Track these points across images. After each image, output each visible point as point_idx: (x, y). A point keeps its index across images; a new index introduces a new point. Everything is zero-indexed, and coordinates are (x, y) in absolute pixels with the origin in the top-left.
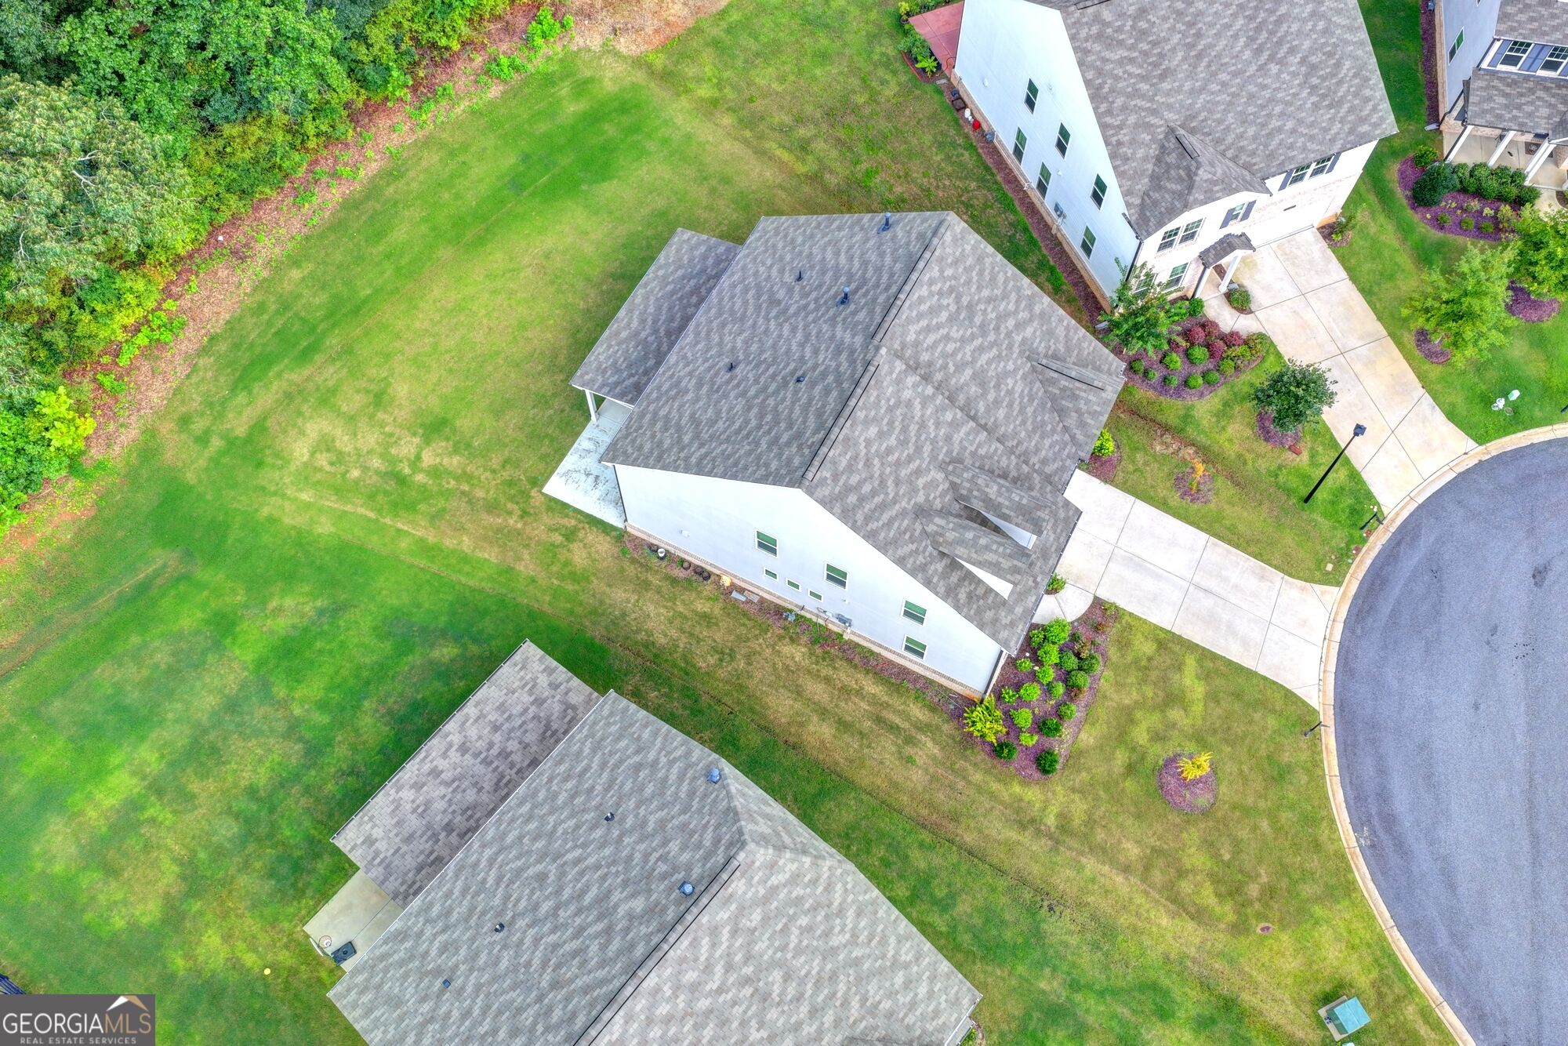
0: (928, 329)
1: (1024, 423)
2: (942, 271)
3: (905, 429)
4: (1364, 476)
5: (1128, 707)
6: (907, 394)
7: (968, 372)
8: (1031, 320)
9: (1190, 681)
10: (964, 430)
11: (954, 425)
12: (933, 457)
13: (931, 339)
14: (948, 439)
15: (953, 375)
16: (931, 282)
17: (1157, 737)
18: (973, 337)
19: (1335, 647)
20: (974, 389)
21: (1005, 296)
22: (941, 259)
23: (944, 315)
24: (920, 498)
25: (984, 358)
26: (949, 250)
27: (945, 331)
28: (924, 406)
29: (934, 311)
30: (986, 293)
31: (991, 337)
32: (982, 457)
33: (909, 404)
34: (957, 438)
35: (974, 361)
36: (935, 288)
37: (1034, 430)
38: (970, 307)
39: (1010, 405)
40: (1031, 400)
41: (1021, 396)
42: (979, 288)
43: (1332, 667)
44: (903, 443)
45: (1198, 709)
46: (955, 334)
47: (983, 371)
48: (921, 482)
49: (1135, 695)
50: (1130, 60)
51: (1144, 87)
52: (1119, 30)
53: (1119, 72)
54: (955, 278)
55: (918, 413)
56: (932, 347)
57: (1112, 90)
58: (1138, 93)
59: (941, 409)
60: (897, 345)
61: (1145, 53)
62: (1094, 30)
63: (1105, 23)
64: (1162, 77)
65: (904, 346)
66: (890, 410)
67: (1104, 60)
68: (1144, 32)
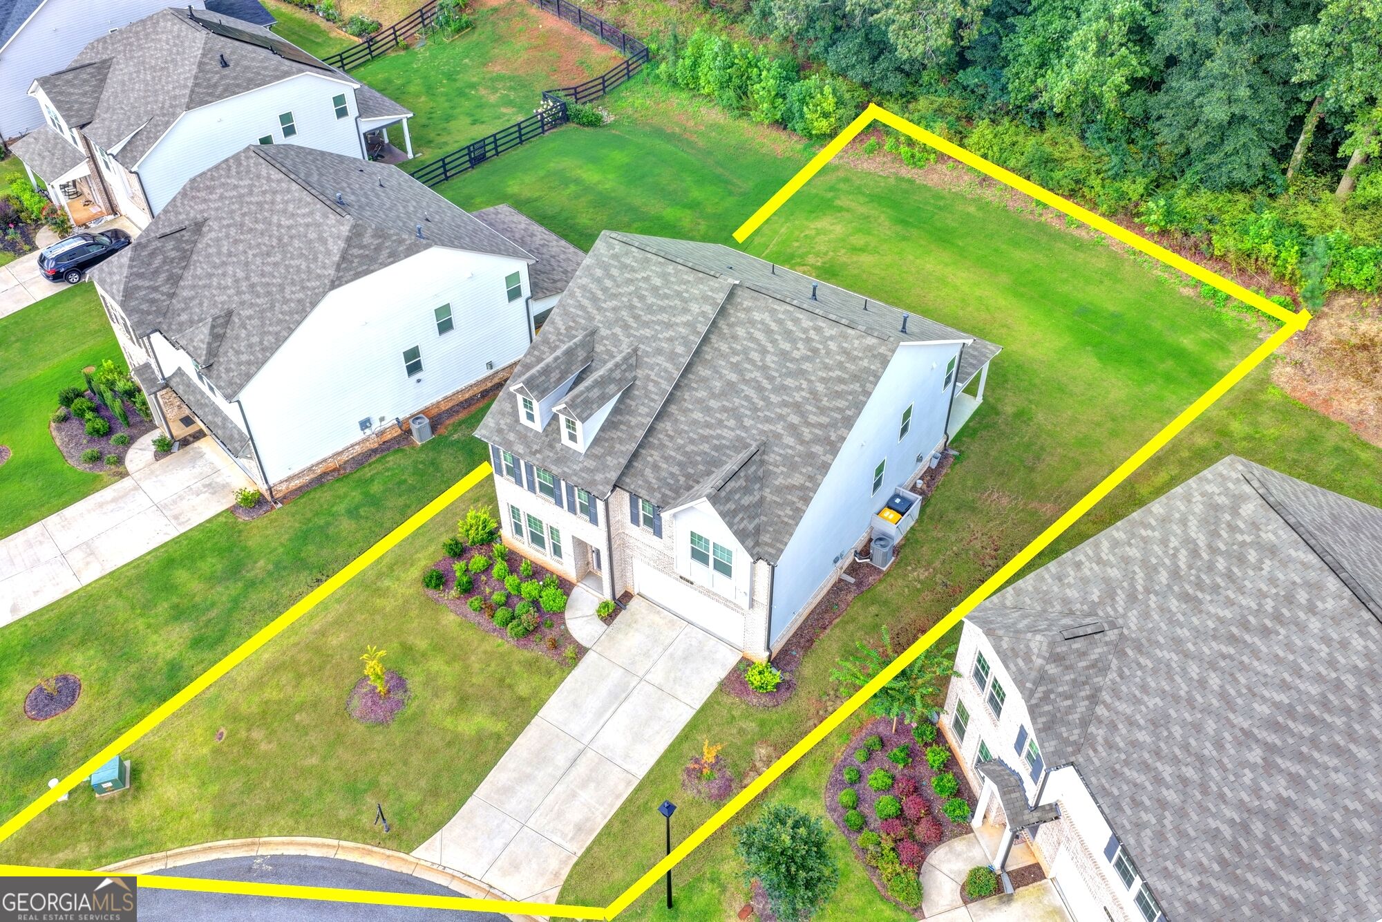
0: (768, 331)
1: (692, 442)
2: (831, 338)
3: (662, 309)
5: (469, 658)
6: (695, 308)
7: (734, 377)
8: (802, 442)
9: (478, 722)
10: (669, 366)
11: (672, 356)
12: (642, 339)
13: (759, 335)
14: (659, 351)
15: (728, 362)
16: (818, 330)
17: (430, 679)
18: (771, 379)
20: (717, 385)
21: (823, 411)
22: (845, 337)
23: (786, 346)
24: (604, 332)
25: (752, 393)
26: (856, 342)
27: (770, 347)
28: (686, 324)
29: (788, 334)
30: (820, 388)
31: (774, 398)
32: (645, 388)
33: (686, 311)
34: (660, 360)
35: (746, 382)
36: (812, 334)
37: (686, 454)
38: (801, 373)
39: (708, 425)
40: (717, 448)
41: (719, 437)
42: (823, 380)
43: (455, 886)
44: (649, 309)
45: (448, 722)
46: (769, 359)
47: (738, 392)
48: (618, 330)
49: (476, 667)
50: (1195, 553)
51: (1163, 577)
52: (1232, 528)
53: (1174, 542)
54: (828, 353)
55: (678, 320)
56: (752, 338)
57: (1146, 540)
58: (1151, 571)
59: (686, 342)
60: (746, 304)
61: (1211, 568)
62: (1221, 500)
63: (1235, 511)
64: (1185, 597)
65: (748, 310)
66: (679, 294)
67: (1184, 522)
68: (1241, 560)
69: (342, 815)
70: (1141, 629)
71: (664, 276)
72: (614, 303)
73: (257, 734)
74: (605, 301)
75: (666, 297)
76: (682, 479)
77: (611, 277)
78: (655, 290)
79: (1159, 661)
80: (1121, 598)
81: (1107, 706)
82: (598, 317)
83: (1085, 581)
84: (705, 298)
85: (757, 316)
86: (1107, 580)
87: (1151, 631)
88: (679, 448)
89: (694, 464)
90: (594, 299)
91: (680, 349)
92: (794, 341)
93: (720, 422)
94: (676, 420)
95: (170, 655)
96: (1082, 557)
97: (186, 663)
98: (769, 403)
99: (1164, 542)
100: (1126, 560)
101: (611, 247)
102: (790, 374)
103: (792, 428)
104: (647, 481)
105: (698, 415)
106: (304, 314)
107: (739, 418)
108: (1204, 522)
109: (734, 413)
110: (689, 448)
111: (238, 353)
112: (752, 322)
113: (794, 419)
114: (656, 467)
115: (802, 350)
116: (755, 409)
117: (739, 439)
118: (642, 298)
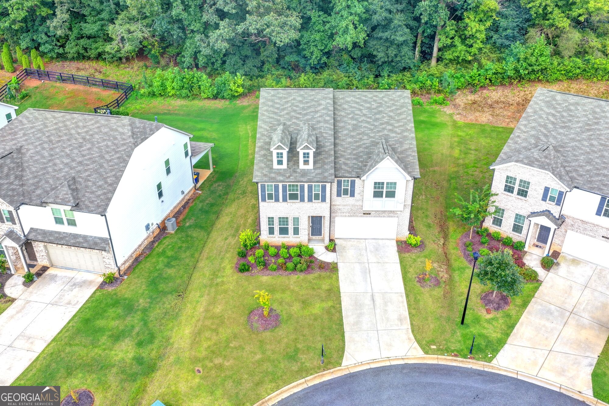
0: (357, 103)
1: (354, 149)
2: (383, 97)
3: (309, 107)
4: (506, 346)
5: (290, 288)
6: (323, 102)
7: (355, 122)
8: (399, 134)
9: (319, 306)
10: (328, 125)
11: (326, 122)
12: (308, 120)
13: (353, 105)
14: (319, 122)
15: (348, 118)
16: (376, 96)
17: (281, 302)
18: (370, 118)
19: (387, 364)
20: (350, 127)
21: (398, 121)
22: (388, 95)
23: (368, 105)
24: (288, 123)
25: (366, 125)
26: (394, 96)
27: (361, 108)
28: (323, 109)
29: (365, 101)
30: (391, 114)
31: (376, 124)
32: (322, 136)
33: (320, 105)
34: (322, 124)
35: (361, 122)
36: (375, 98)
37: (354, 155)
38: (380, 112)
39: (356, 142)
40: (366, 148)
41: (364, 144)
42: (390, 111)
43: (373, 366)
44: (303, 109)
45: (306, 312)
46: (364, 112)
47: (360, 127)
48: (294, 121)
50: (553, 115)
51: (550, 126)
52: (559, 104)
53: (544, 116)
54: (386, 102)
55: (319, 108)
56: (351, 107)
57: (534, 120)
58: (545, 126)
59: (328, 115)
60: (340, 97)
61: (563, 116)
62: (548, 99)
63: (555, 100)
64: (563, 127)
65: (343, 98)
66: (312, 100)
67: (541, 110)
68: (570, 110)
69: (295, 368)
70: (558, 142)
71: (301, 96)
72: (285, 112)
73: (218, 361)
74: (281, 112)
75: (307, 103)
76: (360, 164)
77: (277, 103)
78: (300, 102)
79: (572, 147)
80: (542, 138)
81: (569, 166)
82: (282, 119)
83: (525, 140)
84: (325, 98)
85: (348, 99)
86: (533, 136)
87: (561, 141)
88: (350, 154)
89: (361, 157)
90: (275, 113)
91: (328, 118)
92: (369, 103)
93: (361, 139)
94: (342, 145)
95: (131, 355)
96: (517, 134)
97: (143, 355)
98: (376, 126)
99: (541, 117)
100: (533, 128)
101: (269, 93)
102: (376, 114)
103: (390, 130)
104: (345, 170)
105: (350, 140)
106: (126, 162)
107: (367, 135)
108: (548, 107)
109: (363, 133)
110: (355, 152)
111: (92, 193)
112: (349, 102)
113: (390, 127)
114: (345, 164)
115: (375, 105)
116: (372, 130)
117: (372, 142)
118: (297, 106)
